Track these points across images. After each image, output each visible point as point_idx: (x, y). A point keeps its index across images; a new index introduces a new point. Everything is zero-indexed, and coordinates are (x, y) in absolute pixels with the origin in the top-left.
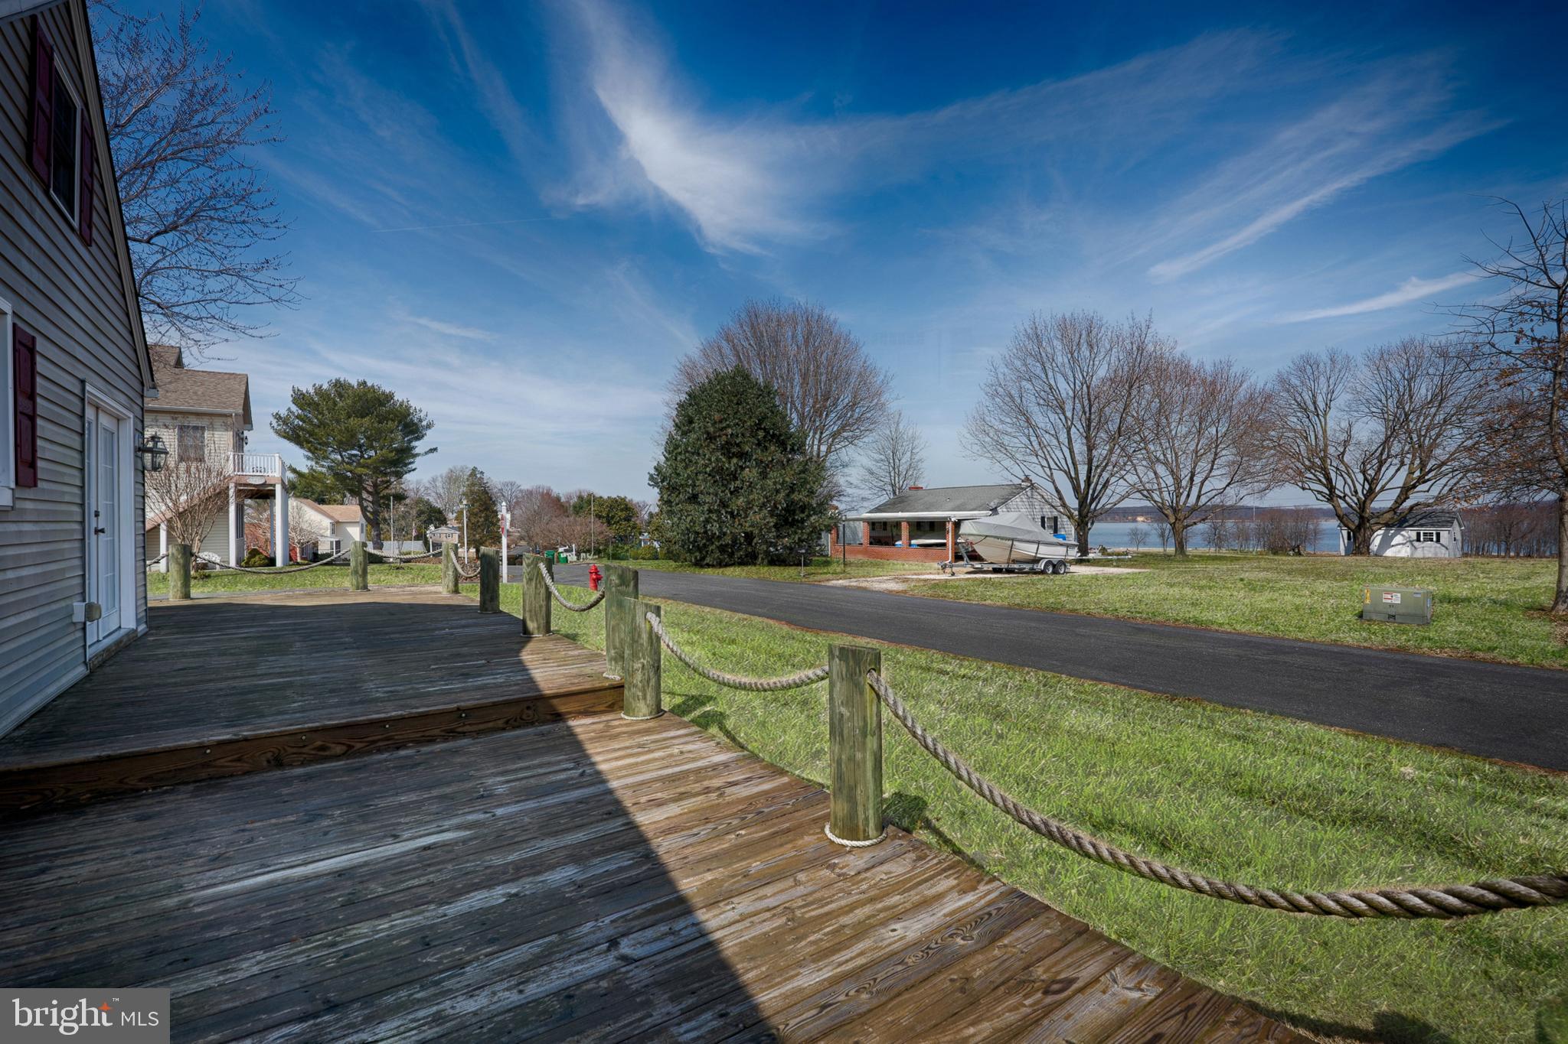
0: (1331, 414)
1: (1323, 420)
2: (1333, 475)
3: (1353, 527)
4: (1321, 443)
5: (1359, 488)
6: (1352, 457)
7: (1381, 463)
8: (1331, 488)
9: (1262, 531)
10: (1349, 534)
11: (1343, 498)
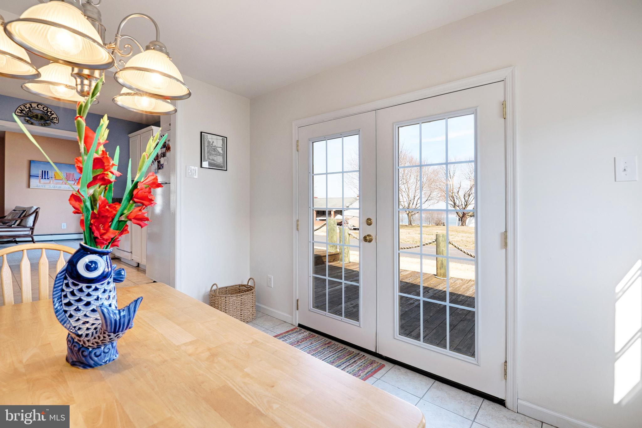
0: (455, 178)
1: (452, 179)
2: (455, 199)
3: (461, 217)
4: (452, 188)
5: (463, 204)
6: (461, 194)
7: (469, 195)
8: (455, 204)
9: (427, 218)
10: (459, 219)
11: (458, 206)
